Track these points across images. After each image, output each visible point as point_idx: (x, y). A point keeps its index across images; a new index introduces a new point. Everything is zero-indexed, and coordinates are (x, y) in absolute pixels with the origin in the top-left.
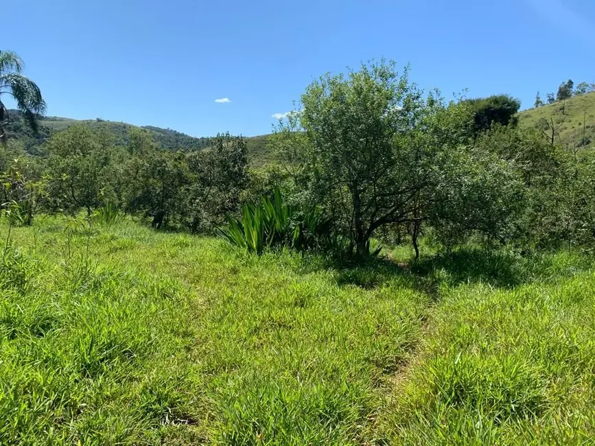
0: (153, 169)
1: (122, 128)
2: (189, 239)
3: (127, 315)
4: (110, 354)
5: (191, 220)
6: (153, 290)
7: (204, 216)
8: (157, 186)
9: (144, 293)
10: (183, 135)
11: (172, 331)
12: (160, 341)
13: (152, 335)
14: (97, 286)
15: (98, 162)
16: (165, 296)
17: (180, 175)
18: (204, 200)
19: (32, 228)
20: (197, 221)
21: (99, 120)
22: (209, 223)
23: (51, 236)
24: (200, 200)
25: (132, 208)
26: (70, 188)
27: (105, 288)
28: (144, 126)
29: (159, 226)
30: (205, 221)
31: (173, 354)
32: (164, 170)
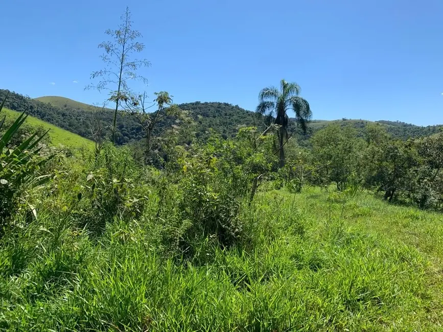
0: (387, 154)
1: (361, 124)
2: (420, 213)
3: (374, 270)
4: (364, 297)
5: (419, 196)
6: (392, 252)
7: (432, 193)
8: (390, 168)
9: (385, 254)
10: (410, 125)
11: (412, 291)
12: (402, 297)
13: (396, 290)
14: (348, 242)
15: (345, 150)
16: (403, 260)
17: (409, 159)
18: (432, 180)
19: (301, 194)
20: (425, 198)
21: (344, 120)
22: (436, 200)
23: (313, 201)
24: (428, 180)
25: (368, 184)
26: (326, 169)
27: (355, 244)
28: (377, 121)
29: (390, 199)
30: (432, 198)
31: (414, 311)
32: (396, 155)
